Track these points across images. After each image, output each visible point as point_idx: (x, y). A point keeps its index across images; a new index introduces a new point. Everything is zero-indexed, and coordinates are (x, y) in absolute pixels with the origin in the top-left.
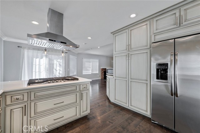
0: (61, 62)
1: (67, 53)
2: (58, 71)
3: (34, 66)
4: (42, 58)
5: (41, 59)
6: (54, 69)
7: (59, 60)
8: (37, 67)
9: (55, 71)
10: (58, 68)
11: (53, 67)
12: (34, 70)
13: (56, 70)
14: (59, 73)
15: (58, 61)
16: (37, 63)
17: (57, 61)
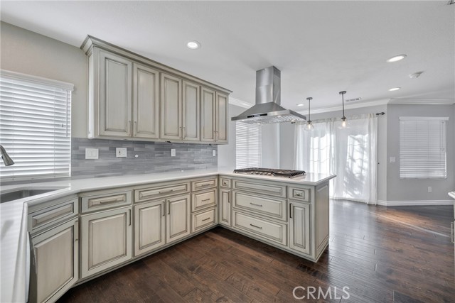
0: (366, 140)
1: (383, 114)
2: (358, 163)
3: (311, 150)
4: (323, 135)
5: (322, 137)
6: (348, 157)
7: (359, 136)
8: (316, 151)
9: (349, 161)
10: (357, 155)
11: (345, 153)
12: (311, 159)
13: (353, 160)
14: (359, 167)
15: (357, 140)
16: (316, 146)
17: (354, 139)
